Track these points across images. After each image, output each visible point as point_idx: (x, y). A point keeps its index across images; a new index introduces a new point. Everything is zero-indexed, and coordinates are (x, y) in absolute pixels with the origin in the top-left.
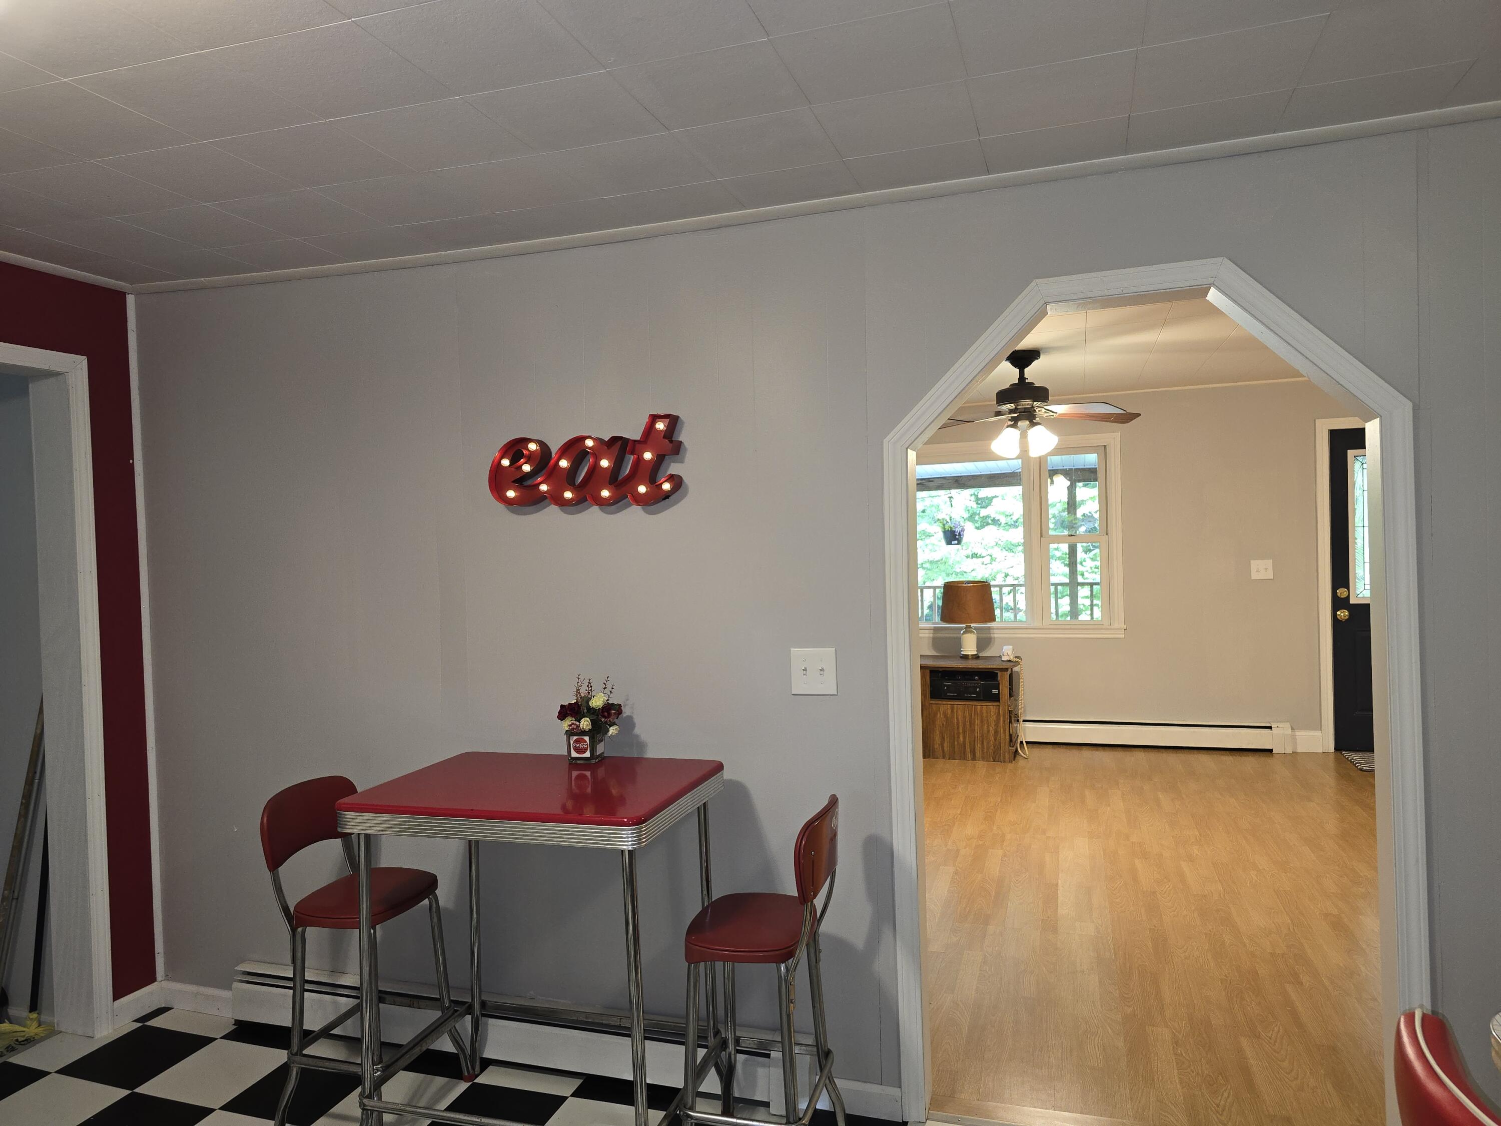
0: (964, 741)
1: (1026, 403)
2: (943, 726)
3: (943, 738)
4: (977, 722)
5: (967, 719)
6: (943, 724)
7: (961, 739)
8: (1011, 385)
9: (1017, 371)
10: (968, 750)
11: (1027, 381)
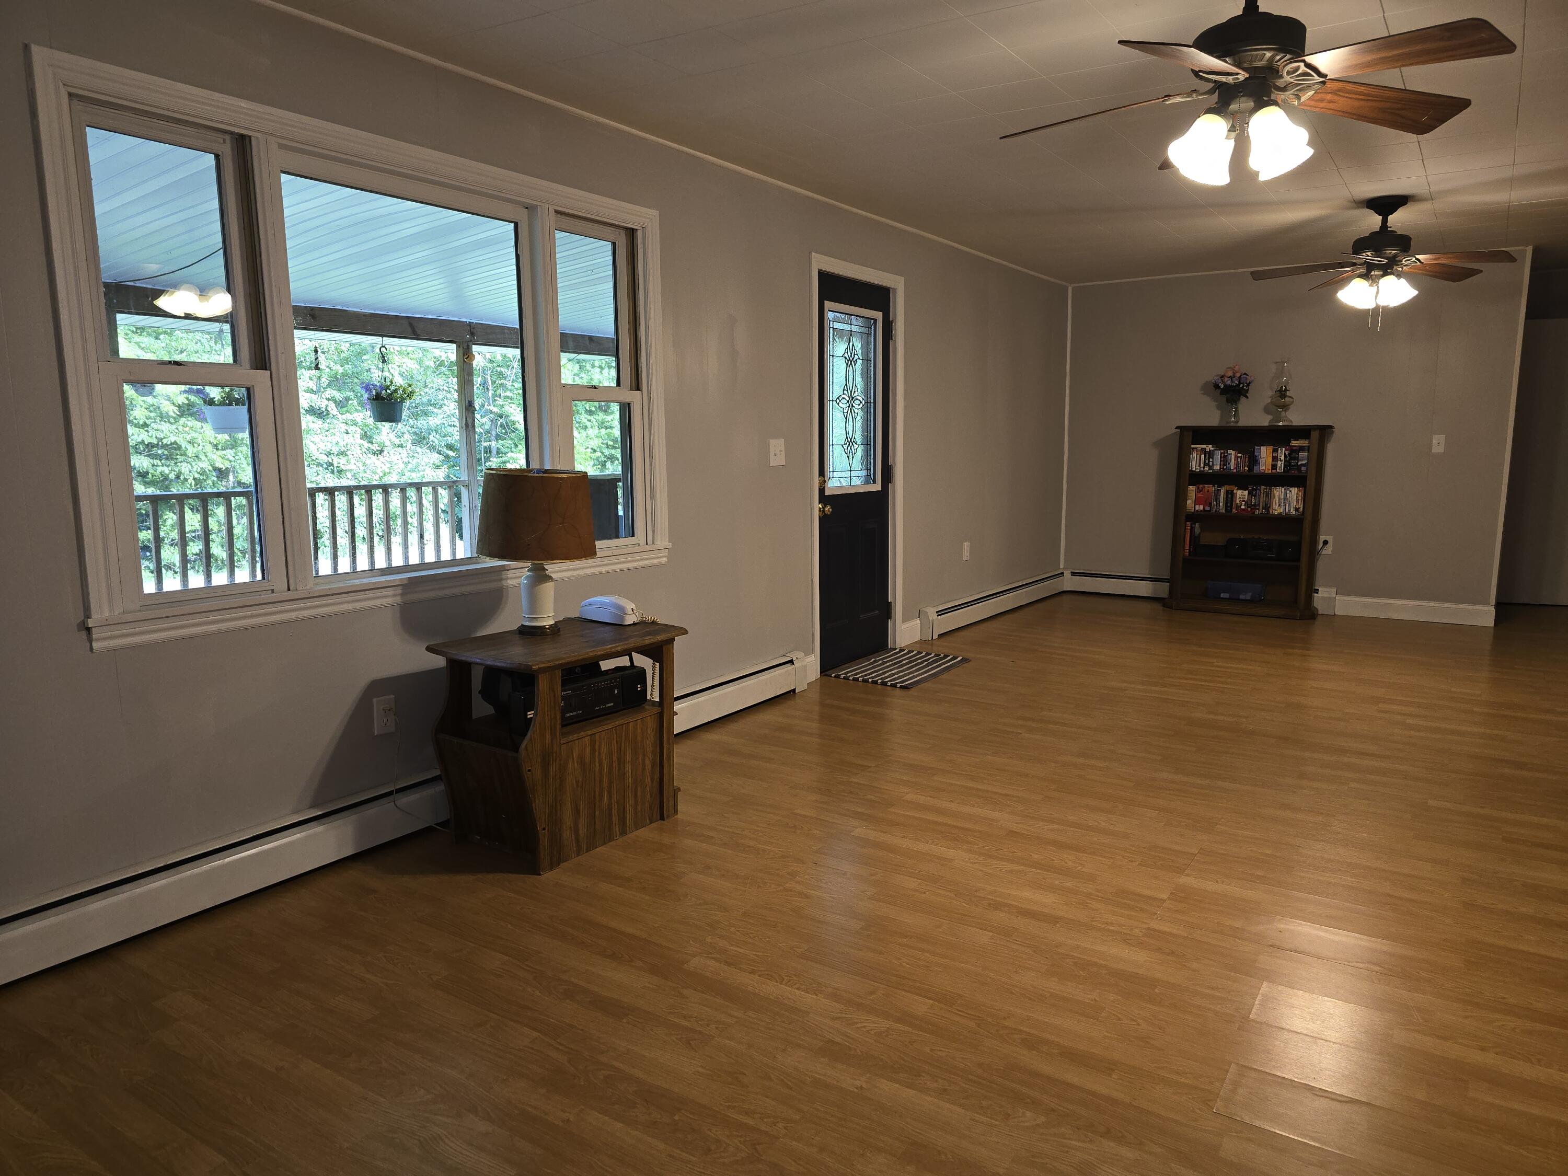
0: (610, 804)
2: (577, 786)
3: (578, 811)
4: (628, 756)
5: (615, 758)
6: (577, 782)
7: (606, 800)
10: (615, 819)
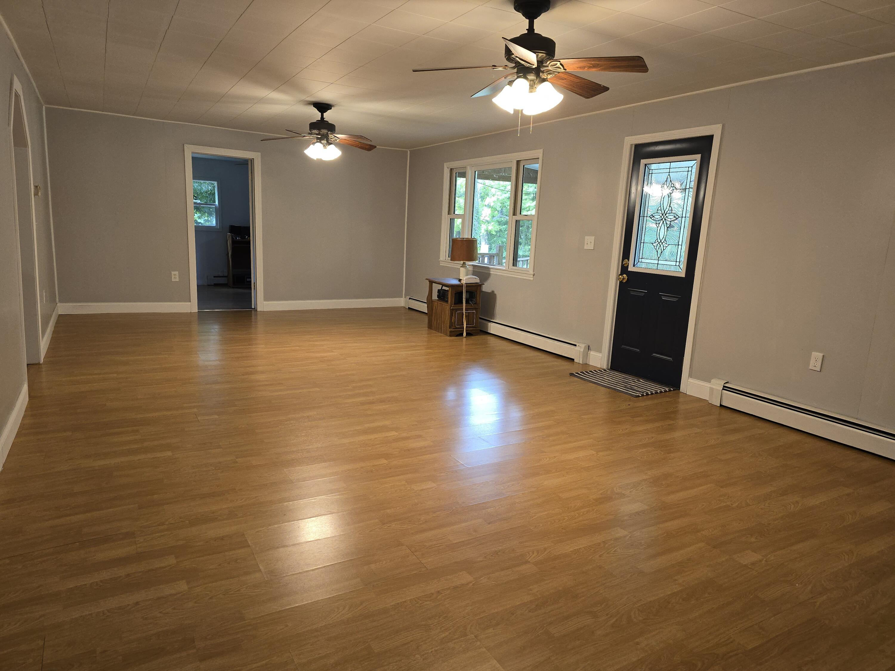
1: (324, 131)
8: (317, 121)
9: (320, 114)
11: (325, 119)
